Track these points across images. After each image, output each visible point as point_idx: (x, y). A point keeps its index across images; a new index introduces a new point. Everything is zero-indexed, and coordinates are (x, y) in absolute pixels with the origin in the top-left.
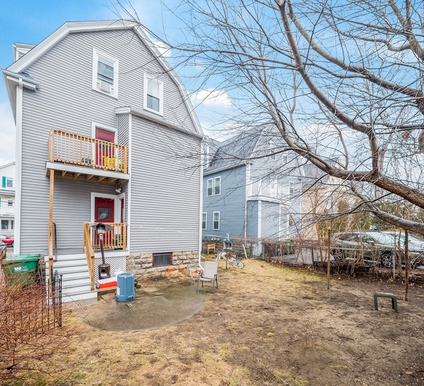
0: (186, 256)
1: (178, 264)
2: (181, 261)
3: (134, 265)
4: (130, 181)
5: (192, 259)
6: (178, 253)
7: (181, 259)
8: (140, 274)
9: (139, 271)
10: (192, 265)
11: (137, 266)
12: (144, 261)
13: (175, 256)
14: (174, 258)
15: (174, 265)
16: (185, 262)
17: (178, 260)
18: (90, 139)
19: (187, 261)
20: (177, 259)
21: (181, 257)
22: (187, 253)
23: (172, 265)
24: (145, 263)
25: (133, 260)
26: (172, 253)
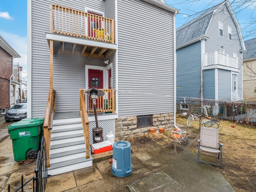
0: (163, 118)
1: (157, 125)
2: (160, 122)
3: (122, 127)
4: (117, 51)
5: (168, 120)
6: (157, 115)
7: (160, 121)
8: (127, 135)
9: (126, 132)
10: (169, 125)
11: (124, 127)
12: (130, 123)
13: (155, 118)
14: (154, 120)
15: (154, 126)
16: (163, 123)
17: (158, 121)
18: (83, 13)
19: (165, 122)
20: (156, 121)
21: (160, 119)
22: (165, 115)
23: (152, 126)
24: (131, 125)
25: (121, 122)
26: (152, 115)
